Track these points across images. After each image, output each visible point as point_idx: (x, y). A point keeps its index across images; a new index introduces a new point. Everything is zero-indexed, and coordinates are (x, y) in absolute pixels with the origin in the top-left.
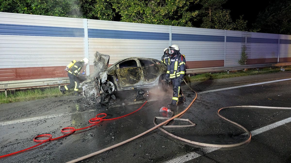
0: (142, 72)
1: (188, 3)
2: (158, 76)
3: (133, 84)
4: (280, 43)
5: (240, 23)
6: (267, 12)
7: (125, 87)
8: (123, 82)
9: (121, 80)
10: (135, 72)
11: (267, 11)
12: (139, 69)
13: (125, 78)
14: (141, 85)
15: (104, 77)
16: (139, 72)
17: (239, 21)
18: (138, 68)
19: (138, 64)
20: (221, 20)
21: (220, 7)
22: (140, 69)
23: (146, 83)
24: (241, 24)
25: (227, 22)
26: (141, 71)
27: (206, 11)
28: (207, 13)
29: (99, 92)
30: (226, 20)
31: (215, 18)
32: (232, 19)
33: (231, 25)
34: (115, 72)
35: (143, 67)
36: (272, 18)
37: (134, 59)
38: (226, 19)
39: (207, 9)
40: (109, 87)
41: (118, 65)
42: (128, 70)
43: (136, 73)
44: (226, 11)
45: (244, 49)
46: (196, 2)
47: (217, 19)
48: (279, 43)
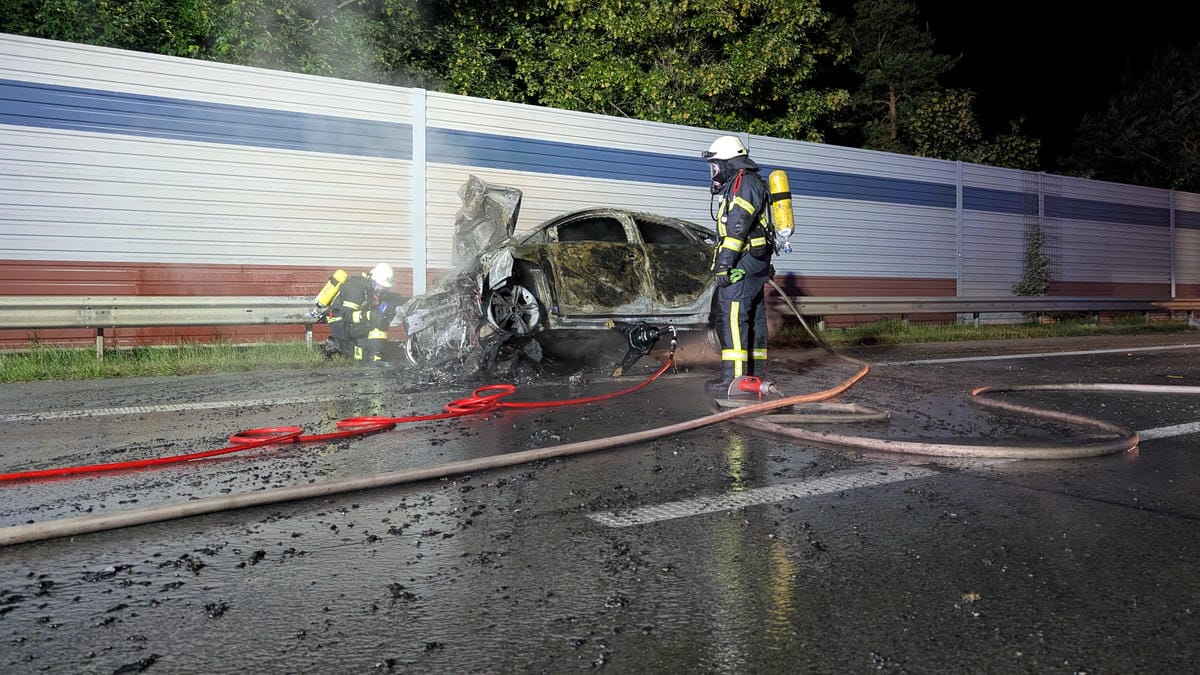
0: (647, 264)
1: (810, 59)
2: (709, 287)
3: (612, 306)
4: (1178, 225)
5: (1012, 149)
6: (1116, 111)
7: (579, 317)
8: (572, 295)
9: (563, 286)
10: (619, 262)
11: (1114, 110)
12: (635, 251)
13: (580, 281)
14: (641, 313)
15: (500, 267)
16: (635, 263)
17: (1007, 143)
18: (632, 246)
19: (632, 234)
20: (936, 131)
21: (933, 83)
22: (640, 250)
23: (663, 310)
24: (1016, 151)
25: (962, 139)
26: (644, 259)
27: (878, 102)
28: (878, 109)
29: (478, 330)
30: (958, 131)
31: (913, 123)
32: (980, 127)
33: (980, 150)
34: (543, 251)
35: (651, 247)
36: (1135, 134)
37: (614, 215)
38: (957, 127)
39: (880, 91)
40: (517, 309)
41: (555, 228)
42: (593, 251)
43: (624, 265)
44: (959, 95)
45: (1035, 240)
46: (840, 57)
47: (920, 127)
48: (1172, 224)
